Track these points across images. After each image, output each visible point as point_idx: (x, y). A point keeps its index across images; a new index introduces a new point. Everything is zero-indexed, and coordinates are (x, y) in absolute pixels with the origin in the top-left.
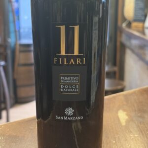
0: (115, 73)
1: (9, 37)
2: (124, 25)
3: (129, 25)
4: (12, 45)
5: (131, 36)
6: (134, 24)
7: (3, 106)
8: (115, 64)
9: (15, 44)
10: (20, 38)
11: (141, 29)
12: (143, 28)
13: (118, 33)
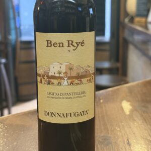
0: (117, 69)
1: (9, 34)
2: (127, 20)
3: (132, 20)
4: (13, 42)
5: (134, 32)
6: (137, 19)
7: (4, 104)
8: (117, 60)
9: (16, 42)
10: (21, 35)
11: (144, 24)
12: (146, 23)
13: (121, 29)
